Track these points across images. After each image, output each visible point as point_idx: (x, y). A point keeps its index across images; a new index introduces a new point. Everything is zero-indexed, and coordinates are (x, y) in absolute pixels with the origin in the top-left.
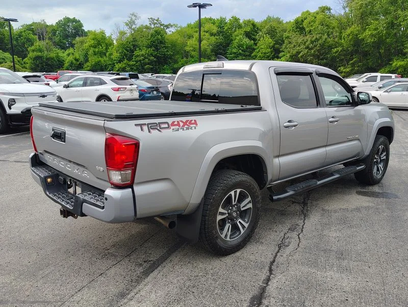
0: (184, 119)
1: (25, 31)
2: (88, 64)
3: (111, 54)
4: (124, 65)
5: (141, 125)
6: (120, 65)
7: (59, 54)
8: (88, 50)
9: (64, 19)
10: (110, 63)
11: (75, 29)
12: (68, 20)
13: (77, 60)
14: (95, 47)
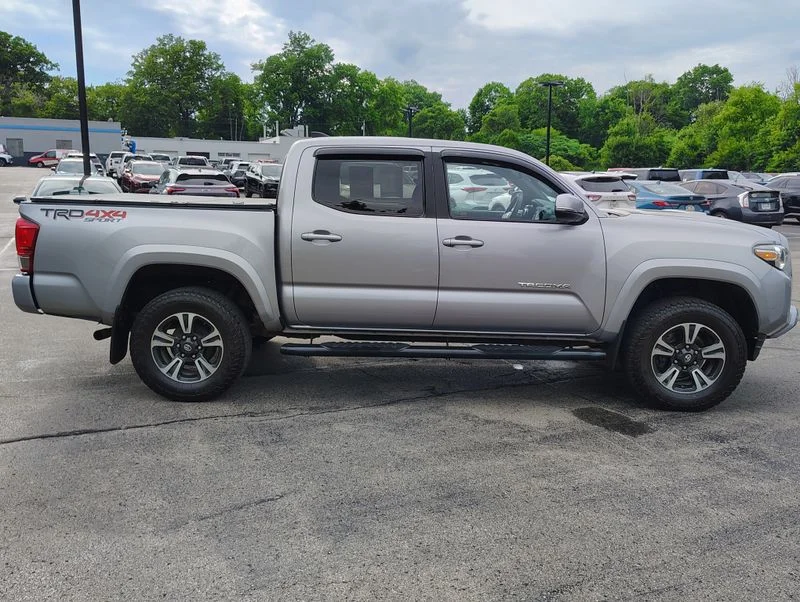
0: (108, 209)
1: (613, 99)
2: (716, 155)
3: (768, 133)
4: (791, 156)
5: (47, 210)
6: (783, 155)
7: (665, 139)
8: (720, 126)
9: (696, 70)
10: (763, 150)
11: (714, 88)
12: (703, 70)
13: (694, 147)
14: (735, 120)
